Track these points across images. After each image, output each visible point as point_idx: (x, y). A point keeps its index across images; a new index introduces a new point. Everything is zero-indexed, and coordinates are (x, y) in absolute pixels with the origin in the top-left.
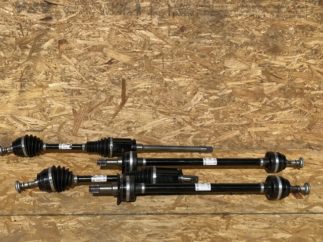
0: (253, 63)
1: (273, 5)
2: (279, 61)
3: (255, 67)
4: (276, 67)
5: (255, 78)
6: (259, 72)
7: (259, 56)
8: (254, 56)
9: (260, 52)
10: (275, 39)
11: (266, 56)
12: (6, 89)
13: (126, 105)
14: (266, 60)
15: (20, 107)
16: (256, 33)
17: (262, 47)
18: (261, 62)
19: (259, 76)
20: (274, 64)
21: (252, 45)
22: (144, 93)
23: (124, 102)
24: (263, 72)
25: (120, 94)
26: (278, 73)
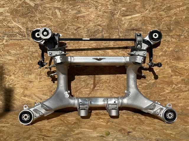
0: (166, 66)
1: (176, 35)
2: (181, 64)
3: (167, 68)
4: (179, 68)
5: (168, 74)
6: (170, 71)
7: (169, 62)
8: (166, 62)
9: (170, 60)
10: (178, 53)
11: (174, 62)
12: (32, 80)
13: (96, 88)
14: (173, 64)
15: (39, 90)
16: (167, 49)
17: (171, 57)
18: (171, 65)
19: (170, 73)
20: (178, 66)
21: (165, 56)
22: (106, 82)
23: (95, 86)
24: (172, 70)
25: (93, 83)
26: (181, 71)
